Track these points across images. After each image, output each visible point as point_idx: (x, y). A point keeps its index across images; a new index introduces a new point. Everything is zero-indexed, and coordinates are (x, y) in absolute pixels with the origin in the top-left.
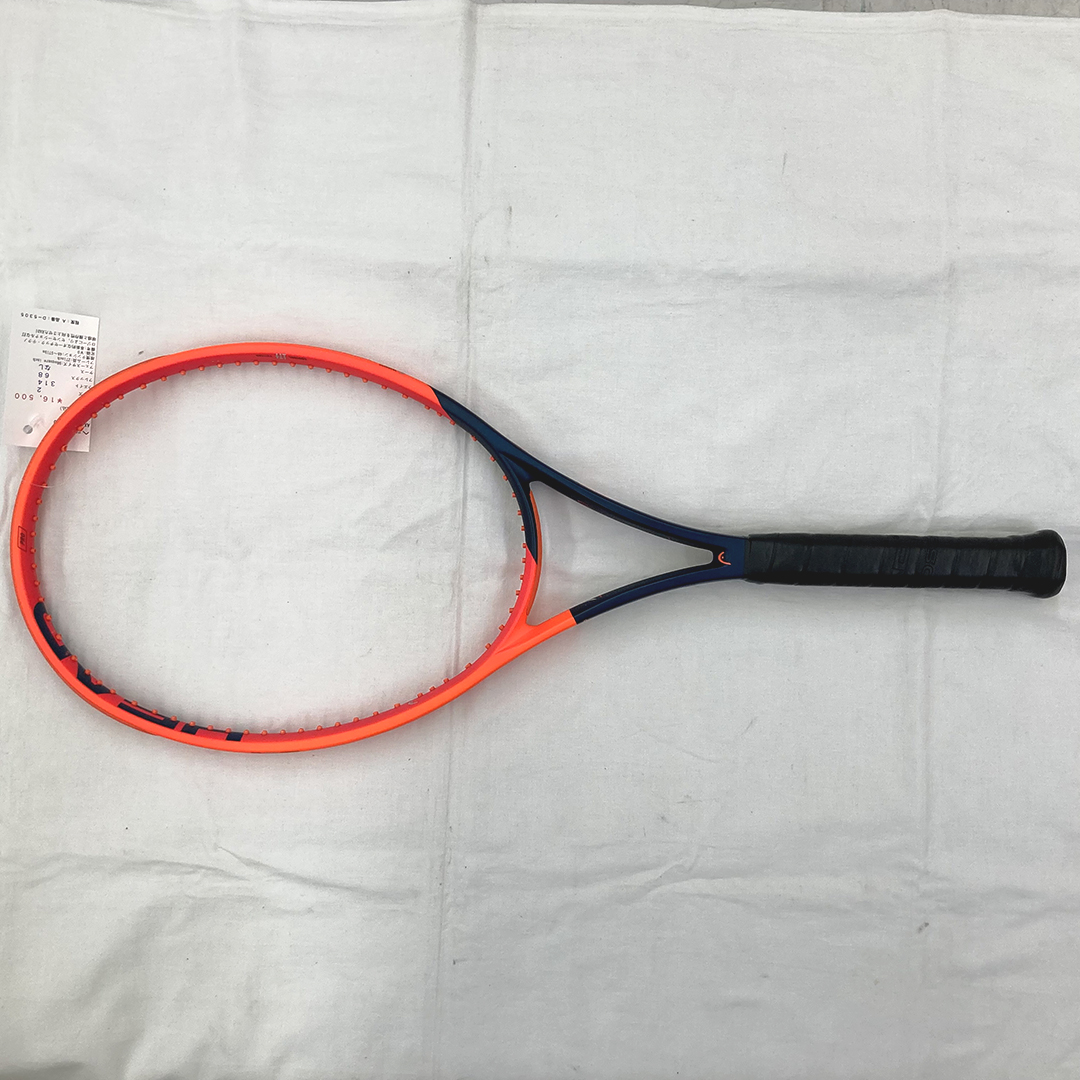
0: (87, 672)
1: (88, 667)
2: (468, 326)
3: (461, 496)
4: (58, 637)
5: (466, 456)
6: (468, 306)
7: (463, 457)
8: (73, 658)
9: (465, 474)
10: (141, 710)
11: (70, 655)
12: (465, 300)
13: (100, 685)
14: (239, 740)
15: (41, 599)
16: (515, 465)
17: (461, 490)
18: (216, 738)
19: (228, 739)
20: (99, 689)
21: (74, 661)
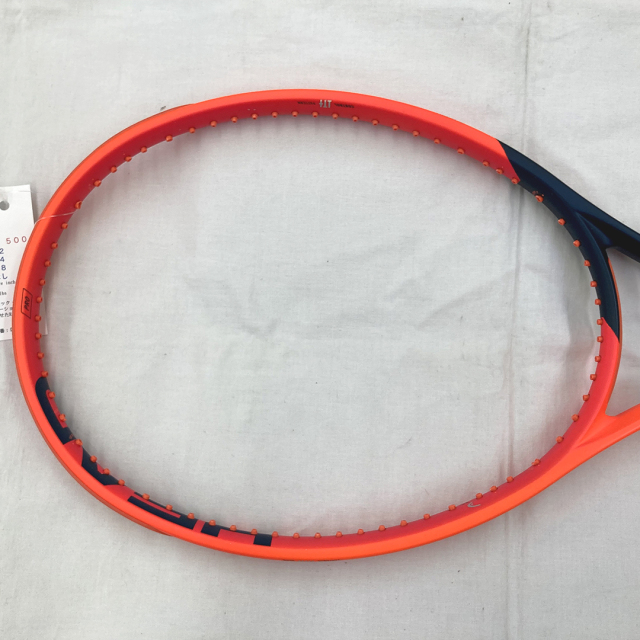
0: (92, 460)
1: (94, 453)
2: (526, 78)
3: (513, 267)
4: (62, 418)
5: (520, 222)
6: (527, 56)
7: (516, 223)
8: (78, 442)
9: (518, 244)
10: (152, 505)
11: (74, 438)
12: (523, 50)
13: (108, 475)
14: (269, 544)
15: (44, 374)
16: (594, 227)
17: (514, 261)
18: (242, 542)
19: (256, 543)
20: (106, 480)
21: (79, 446)
